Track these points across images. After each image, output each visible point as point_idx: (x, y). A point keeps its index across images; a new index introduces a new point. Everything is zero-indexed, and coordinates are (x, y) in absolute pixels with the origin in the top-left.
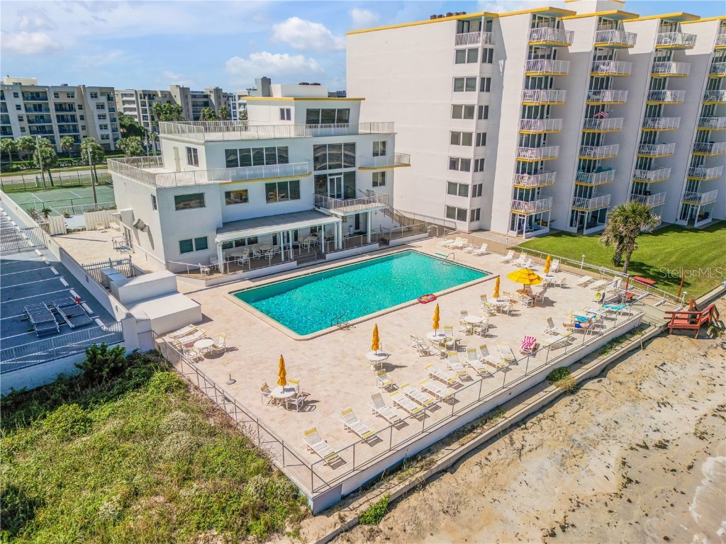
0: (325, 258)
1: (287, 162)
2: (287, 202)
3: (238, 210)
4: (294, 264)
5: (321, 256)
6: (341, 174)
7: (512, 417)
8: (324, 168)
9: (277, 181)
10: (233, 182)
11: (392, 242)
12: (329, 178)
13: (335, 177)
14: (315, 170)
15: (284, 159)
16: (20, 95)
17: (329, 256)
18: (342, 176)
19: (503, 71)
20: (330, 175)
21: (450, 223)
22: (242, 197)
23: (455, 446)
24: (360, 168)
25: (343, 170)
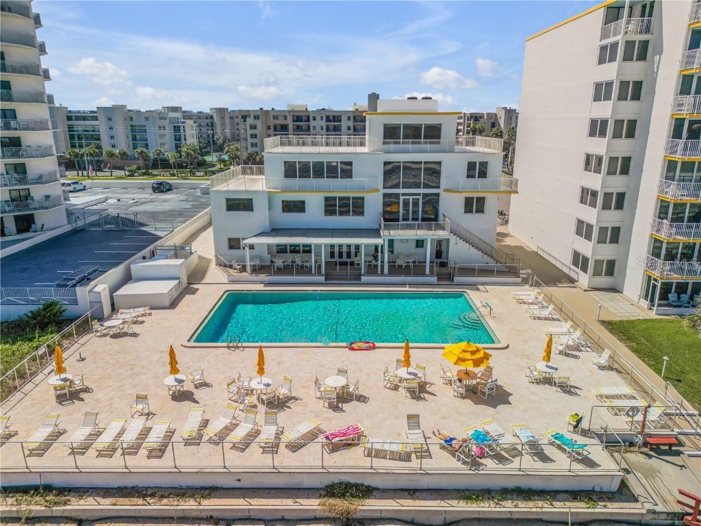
0: (360, 280)
1: (351, 177)
2: (348, 217)
3: (294, 219)
4: (322, 279)
5: (358, 277)
6: (419, 194)
7: (207, 507)
8: (396, 186)
9: (338, 195)
10: (283, 191)
11: (457, 279)
12: (402, 198)
13: (411, 198)
14: (384, 188)
15: (347, 174)
16: (352, 118)
17: (364, 279)
18: (420, 197)
19: (657, 71)
20: (403, 195)
21: (575, 272)
22: (298, 207)
23: (108, 501)
24: (446, 190)
25: (422, 191)
